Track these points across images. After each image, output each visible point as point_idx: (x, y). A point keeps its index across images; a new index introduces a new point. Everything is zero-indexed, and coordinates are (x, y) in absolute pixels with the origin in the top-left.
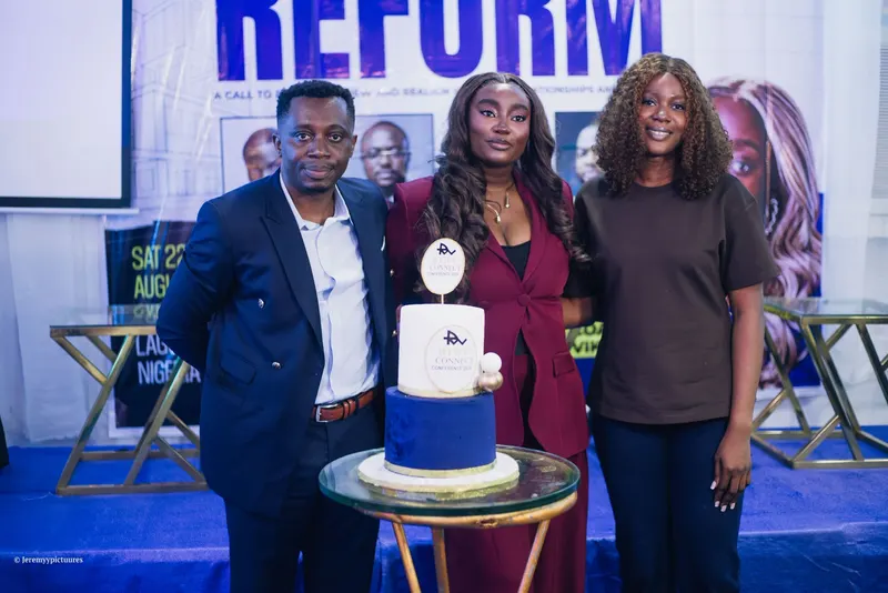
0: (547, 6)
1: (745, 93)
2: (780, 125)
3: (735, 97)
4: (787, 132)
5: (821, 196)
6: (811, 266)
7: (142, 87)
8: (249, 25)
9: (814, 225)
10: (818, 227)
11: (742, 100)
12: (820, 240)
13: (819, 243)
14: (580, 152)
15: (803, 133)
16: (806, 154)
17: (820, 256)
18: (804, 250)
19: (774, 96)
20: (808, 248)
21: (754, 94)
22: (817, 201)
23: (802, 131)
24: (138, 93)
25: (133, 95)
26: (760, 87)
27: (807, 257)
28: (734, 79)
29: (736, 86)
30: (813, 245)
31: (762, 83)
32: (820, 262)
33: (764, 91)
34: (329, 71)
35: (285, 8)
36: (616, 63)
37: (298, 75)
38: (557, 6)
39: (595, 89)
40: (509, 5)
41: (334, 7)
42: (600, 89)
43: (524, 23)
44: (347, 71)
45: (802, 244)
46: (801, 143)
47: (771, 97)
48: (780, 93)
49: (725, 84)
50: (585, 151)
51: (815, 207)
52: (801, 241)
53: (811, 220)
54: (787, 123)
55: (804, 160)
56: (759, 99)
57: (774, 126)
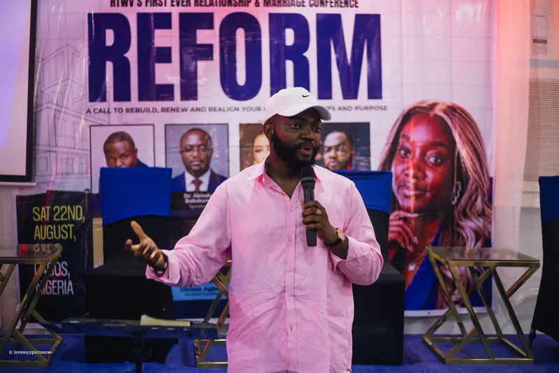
1: (438, 111)
2: (463, 133)
3: (432, 114)
4: (467, 137)
5: (491, 179)
6: (484, 226)
7: (41, 105)
8: (109, 66)
9: (486, 199)
10: (489, 201)
11: (436, 116)
12: (491, 209)
13: (490, 211)
14: (326, 149)
15: (478, 139)
16: (480, 151)
17: (491, 219)
18: (479, 215)
20: (482, 214)
21: (445, 112)
22: (488, 183)
23: (478, 136)
24: (38, 109)
25: (34, 111)
26: (449, 107)
27: (481, 220)
28: (431, 102)
29: (433, 106)
30: (486, 213)
31: (449, 104)
32: (490, 223)
33: (453, 110)
34: (161, 96)
35: (132, 55)
36: (350, 91)
37: (141, 98)
38: (311, 54)
39: (337, 108)
40: (280, 53)
41: (165, 55)
42: (340, 108)
43: (289, 65)
44: (172, 96)
45: (478, 211)
46: (476, 144)
47: (457, 115)
48: (463, 111)
49: (424, 105)
50: (330, 149)
51: (486, 186)
52: (478, 209)
53: (484, 195)
54: (466, 130)
55: (478, 155)
56: (448, 115)
57: (459, 133)
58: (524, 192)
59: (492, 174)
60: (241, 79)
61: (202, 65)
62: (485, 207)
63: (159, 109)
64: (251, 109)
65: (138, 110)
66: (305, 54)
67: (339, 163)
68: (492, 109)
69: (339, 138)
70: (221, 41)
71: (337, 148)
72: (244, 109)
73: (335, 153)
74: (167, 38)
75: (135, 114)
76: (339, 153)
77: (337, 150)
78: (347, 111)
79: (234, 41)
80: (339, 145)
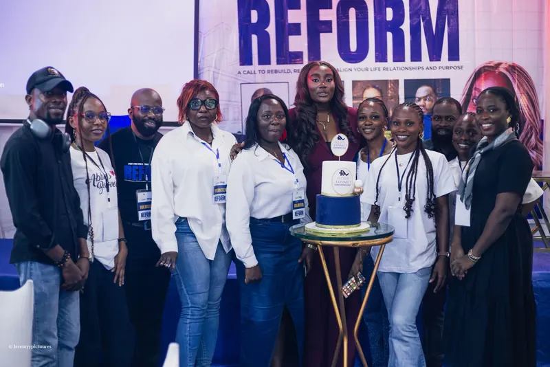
0: (401, 27)
1: (502, 69)
2: (520, 85)
3: (497, 71)
5: (542, 121)
6: (537, 156)
7: (203, 69)
8: (254, 38)
9: (538, 136)
10: (541, 137)
11: (500, 73)
12: (542, 144)
14: (417, 99)
15: (533, 90)
16: (534, 100)
17: (542, 151)
18: (533, 149)
19: (518, 71)
20: (536, 148)
21: (506, 69)
22: (540, 124)
23: (533, 88)
24: (201, 72)
25: (199, 72)
26: (510, 66)
27: (535, 152)
28: (496, 63)
29: (498, 65)
30: (539, 147)
31: (511, 64)
32: (542, 155)
33: (513, 68)
34: (294, 60)
35: (271, 29)
36: (435, 55)
37: (279, 62)
38: (406, 27)
39: (425, 68)
40: (382, 26)
41: (296, 29)
42: (427, 68)
43: (389, 35)
44: (302, 60)
46: (531, 94)
47: (516, 72)
48: (521, 69)
49: (492, 65)
50: (420, 99)
51: (539, 127)
52: (532, 144)
53: (537, 134)
54: (524, 84)
55: (533, 103)
56: (510, 73)
57: (518, 86)
59: (543, 118)
60: (353, 47)
61: (323, 37)
62: (538, 142)
63: (292, 71)
64: (361, 69)
65: (276, 72)
68: (543, 67)
69: (427, 91)
70: (338, 18)
71: (425, 98)
72: (355, 70)
73: (425, 102)
74: (297, 16)
75: (274, 74)
76: (427, 103)
77: (425, 100)
78: (433, 71)
79: (347, 17)
80: (427, 96)
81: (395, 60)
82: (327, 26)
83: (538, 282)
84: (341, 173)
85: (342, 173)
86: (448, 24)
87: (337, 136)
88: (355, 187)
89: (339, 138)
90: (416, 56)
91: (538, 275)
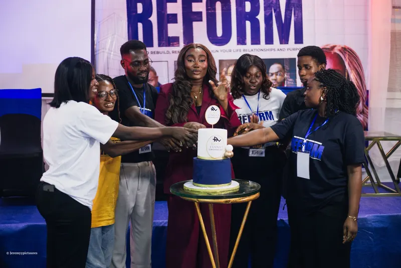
1: (336, 51)
2: (351, 63)
3: (332, 52)
4: (353, 66)
5: (368, 91)
6: (364, 119)
7: (99, 50)
8: (140, 25)
9: (365, 103)
10: (366, 104)
11: (335, 53)
12: (367, 109)
13: (367, 110)
14: (270, 74)
16: (361, 74)
17: (367, 115)
18: (361, 113)
19: (349, 52)
20: (363, 112)
21: (340, 51)
22: (366, 94)
23: (360, 65)
24: (97, 53)
25: (95, 53)
26: (342, 48)
27: (362, 116)
28: (332, 45)
29: (333, 48)
30: (365, 112)
31: (343, 46)
32: (367, 118)
33: (344, 50)
34: (171, 43)
35: (154, 19)
36: (284, 39)
37: (160, 45)
38: (261, 17)
39: (276, 49)
40: (242, 17)
41: (173, 18)
42: (278, 50)
43: (248, 24)
44: (179, 44)
45: (360, 111)
46: (359, 69)
47: (347, 52)
48: (351, 50)
49: (328, 47)
50: (272, 74)
51: (365, 95)
52: (360, 109)
53: (363, 101)
54: (354, 63)
55: (360, 76)
56: (342, 53)
57: (349, 64)
58: (387, 99)
59: (368, 88)
60: (219, 33)
61: (195, 25)
62: (364, 108)
63: (171, 52)
64: (226, 51)
65: (158, 53)
66: (257, 17)
67: (278, 83)
68: (368, 49)
69: (278, 67)
70: (207, 10)
71: (277, 74)
72: (221, 51)
73: (276, 77)
74: (174, 8)
75: (156, 55)
76: (278, 77)
77: (277, 75)
78: (283, 51)
79: (215, 9)
80: (277, 72)
81: (253, 43)
82: (198, 16)
83: (373, 223)
84: (214, 139)
85: (216, 139)
86: (294, 14)
87: (210, 107)
88: (226, 151)
89: (212, 109)
90: (269, 40)
91: (373, 217)
